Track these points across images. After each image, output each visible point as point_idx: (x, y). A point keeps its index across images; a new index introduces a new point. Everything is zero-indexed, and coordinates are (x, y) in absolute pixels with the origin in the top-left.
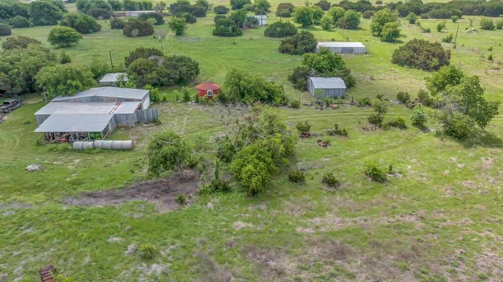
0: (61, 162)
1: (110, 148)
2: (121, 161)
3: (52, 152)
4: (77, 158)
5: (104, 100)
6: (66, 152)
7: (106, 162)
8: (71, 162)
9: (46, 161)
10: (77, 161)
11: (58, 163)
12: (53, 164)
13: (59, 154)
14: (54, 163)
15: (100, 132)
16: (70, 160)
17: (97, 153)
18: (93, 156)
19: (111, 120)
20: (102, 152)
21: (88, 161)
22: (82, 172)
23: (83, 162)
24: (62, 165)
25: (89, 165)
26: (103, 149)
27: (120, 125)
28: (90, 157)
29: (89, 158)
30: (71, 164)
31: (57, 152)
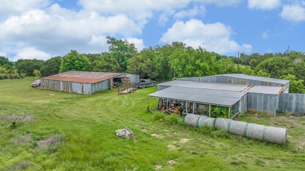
0: (162, 137)
1: (242, 133)
3: (157, 122)
4: (185, 137)
5: (233, 82)
6: (174, 126)
7: (233, 156)
8: (176, 140)
9: (144, 131)
10: (185, 140)
11: (158, 136)
12: (150, 136)
13: (164, 125)
14: (153, 135)
16: (176, 136)
17: (219, 136)
18: (211, 139)
19: (243, 97)
20: (227, 137)
21: (202, 146)
23: (193, 145)
24: (161, 140)
25: (202, 152)
26: (228, 132)
27: (252, 109)
28: (206, 140)
29: (204, 141)
30: (175, 142)
31: (163, 123)
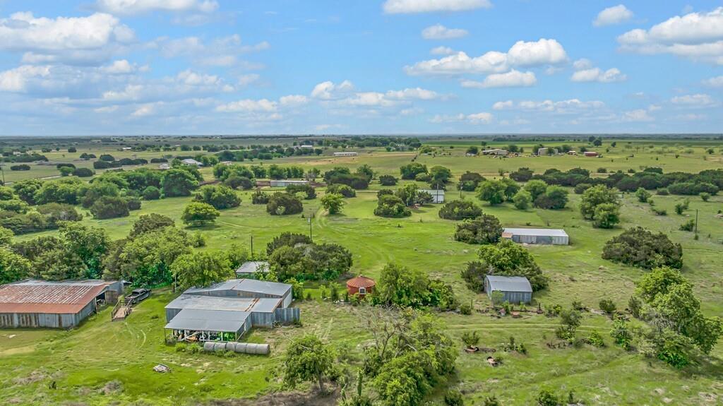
0: (190, 365)
1: (243, 351)
2: (255, 367)
3: (180, 352)
4: (207, 361)
5: (241, 295)
6: (196, 354)
7: (238, 368)
8: (200, 365)
9: (174, 363)
10: (207, 364)
11: (186, 365)
13: (187, 355)
14: (182, 365)
15: (234, 333)
16: (199, 362)
17: (229, 356)
18: (225, 360)
19: (247, 320)
20: (235, 356)
21: (218, 366)
22: (211, 377)
23: (212, 366)
24: (190, 368)
25: (219, 370)
26: (235, 352)
27: (256, 325)
28: (221, 361)
30: (200, 367)
31: (185, 353)
